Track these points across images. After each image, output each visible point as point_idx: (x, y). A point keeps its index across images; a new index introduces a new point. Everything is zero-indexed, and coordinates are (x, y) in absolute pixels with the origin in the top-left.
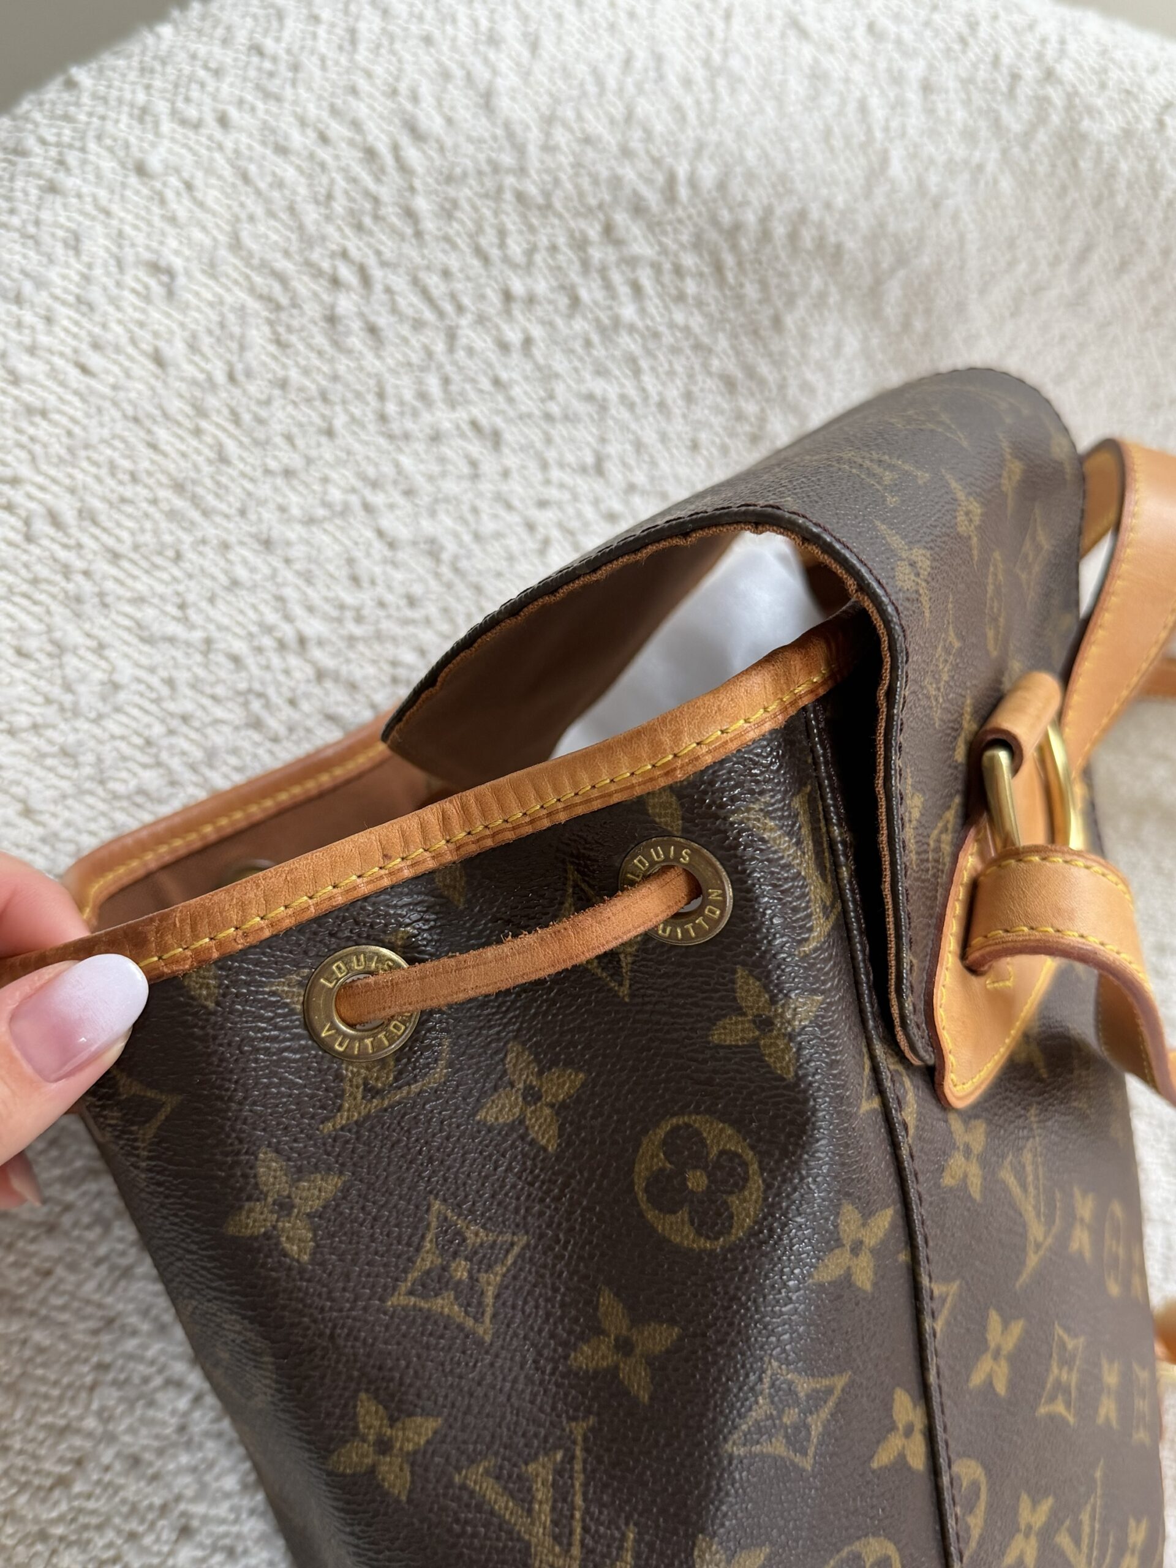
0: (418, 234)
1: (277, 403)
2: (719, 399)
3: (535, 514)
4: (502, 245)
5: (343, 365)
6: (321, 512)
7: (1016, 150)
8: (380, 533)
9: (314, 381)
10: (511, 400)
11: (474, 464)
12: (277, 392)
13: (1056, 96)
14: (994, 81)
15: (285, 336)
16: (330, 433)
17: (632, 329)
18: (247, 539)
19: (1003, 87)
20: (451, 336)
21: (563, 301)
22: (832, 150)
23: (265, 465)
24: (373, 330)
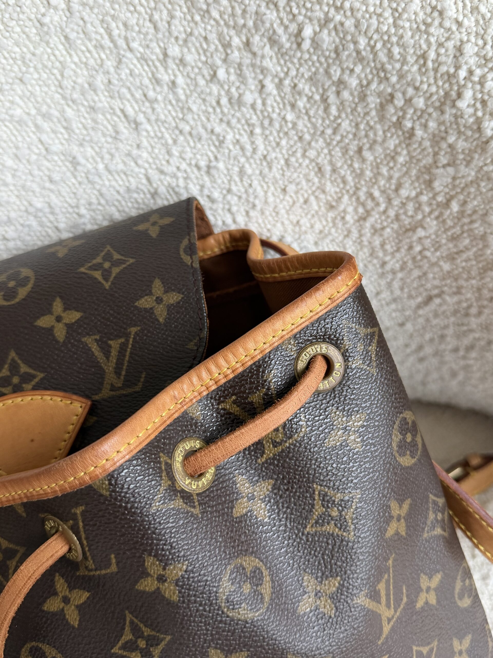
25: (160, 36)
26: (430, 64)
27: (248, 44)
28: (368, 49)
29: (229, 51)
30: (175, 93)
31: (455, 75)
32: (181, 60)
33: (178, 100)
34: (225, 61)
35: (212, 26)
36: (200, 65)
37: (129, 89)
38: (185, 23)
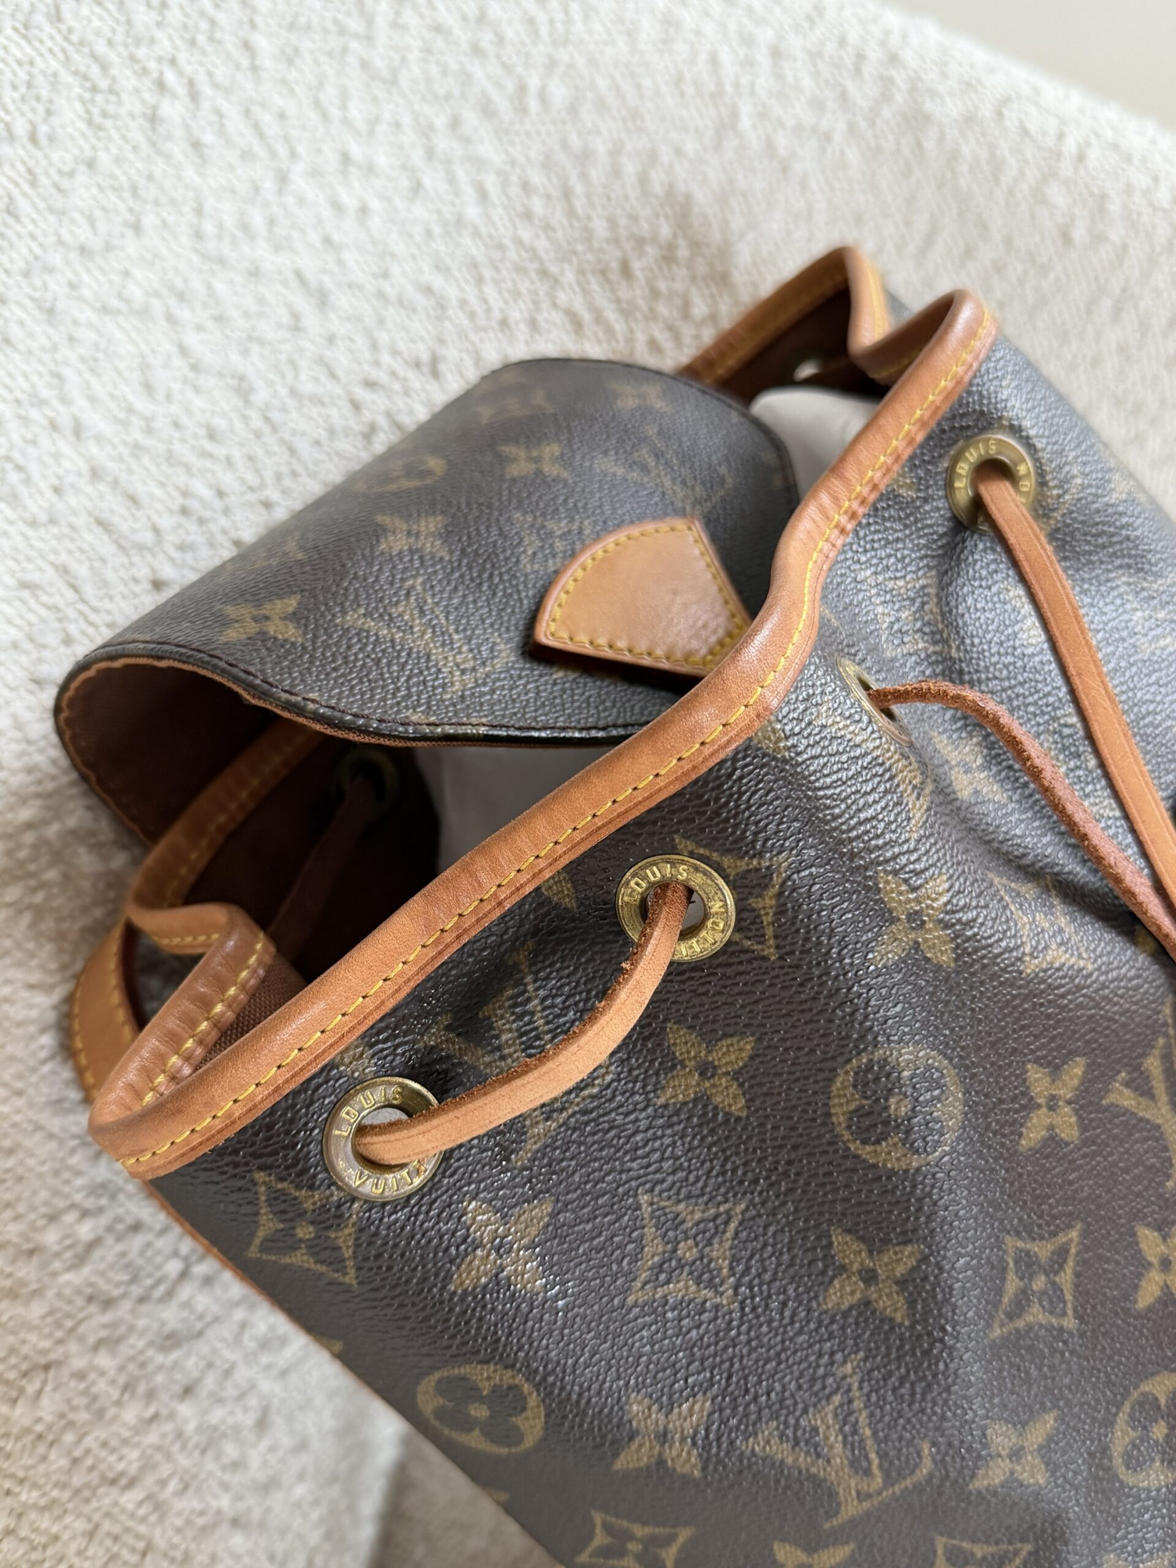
0: (255, 68)
1: (81, 179)
2: (564, 336)
3: (361, 393)
4: (344, 107)
5: (160, 167)
6: (115, 303)
7: (863, 125)
8: (183, 350)
9: (125, 173)
10: (341, 263)
11: (296, 317)
12: (82, 168)
13: (900, 78)
14: (840, 58)
15: (97, 119)
16: (137, 227)
17: (476, 233)
18: (27, 302)
19: (849, 63)
20: (283, 179)
21: (404, 183)
22: (682, 94)
23: (59, 235)
24: (196, 145)
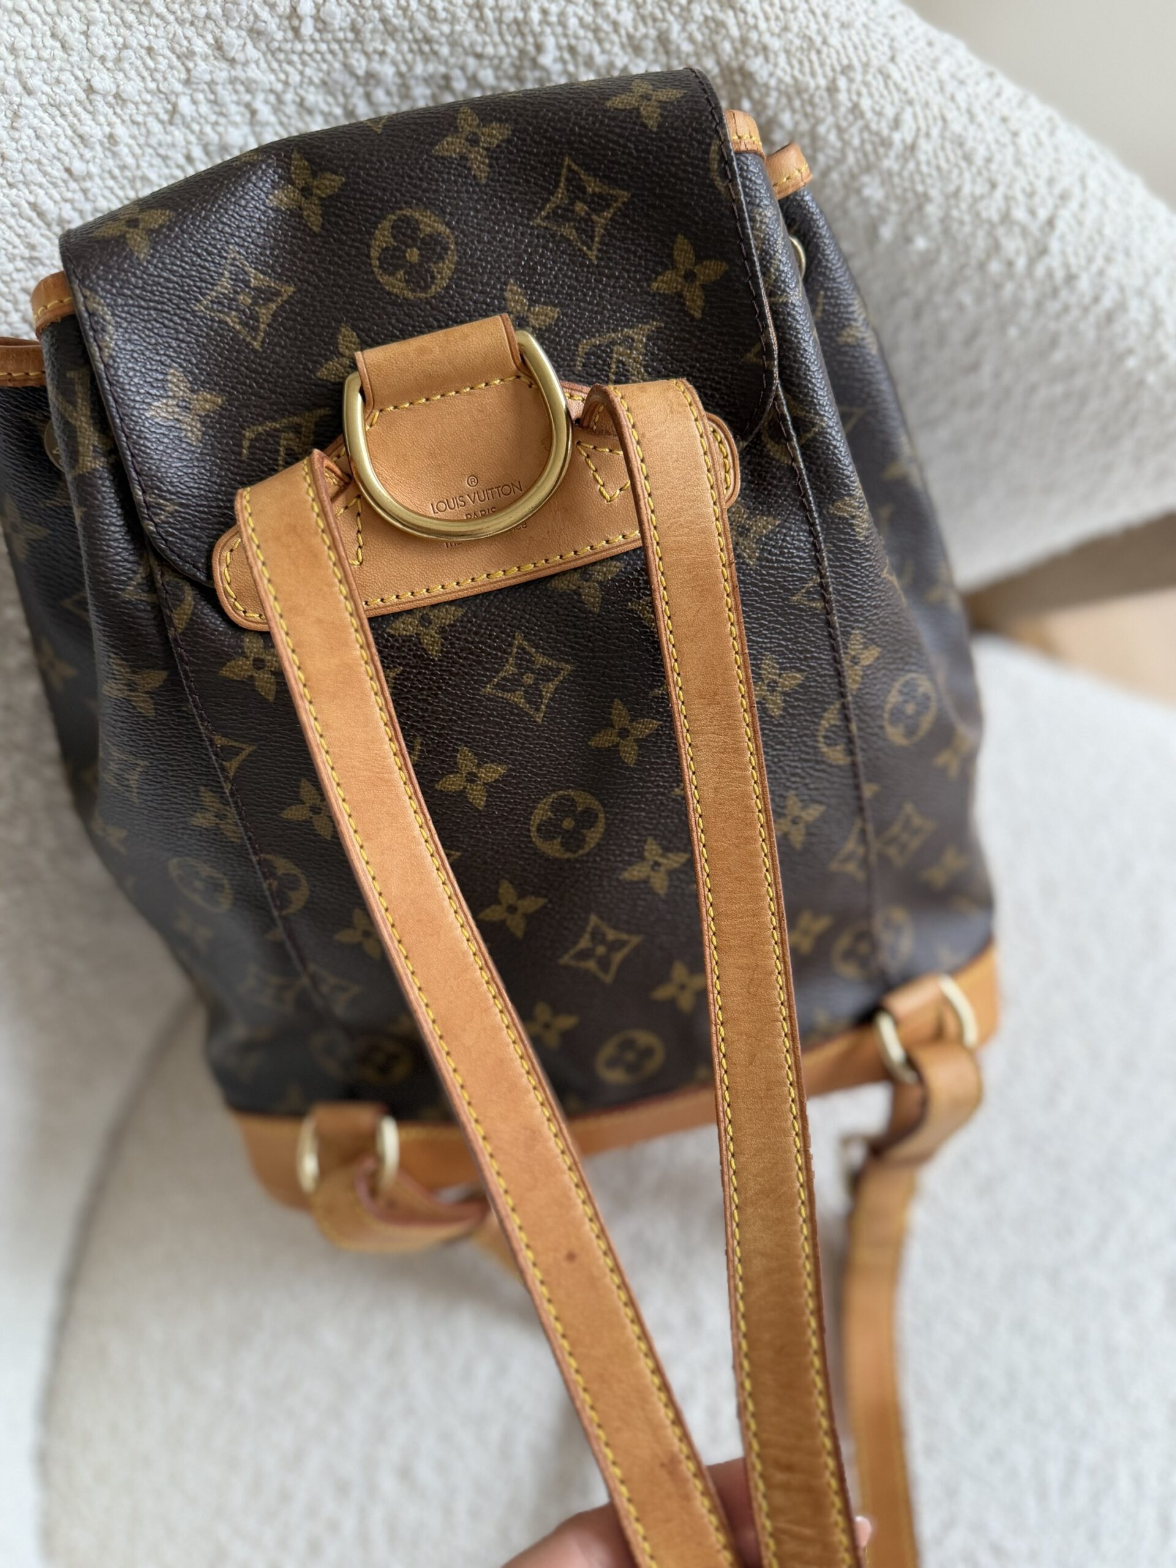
25: (75, 58)
26: (489, 15)
27: (219, 46)
28: (400, 12)
29: (191, 65)
30: (115, 154)
31: (526, 21)
32: (117, 96)
33: (123, 167)
34: (187, 82)
35: (156, 27)
36: (148, 97)
37: (39, 162)
38: (111, 30)
